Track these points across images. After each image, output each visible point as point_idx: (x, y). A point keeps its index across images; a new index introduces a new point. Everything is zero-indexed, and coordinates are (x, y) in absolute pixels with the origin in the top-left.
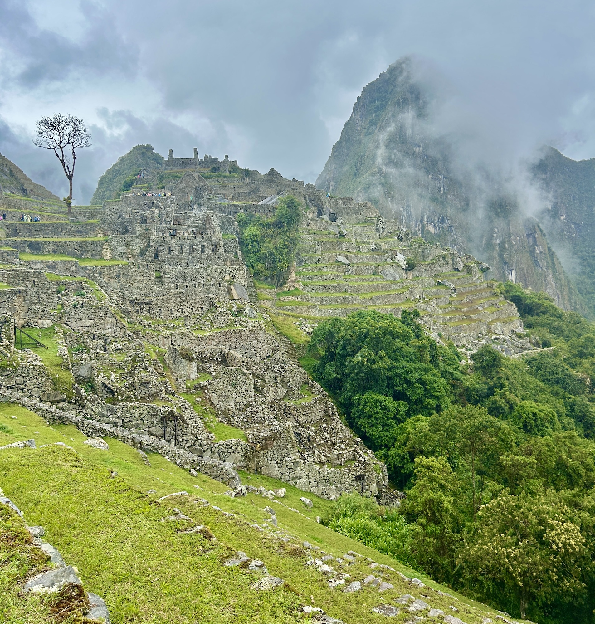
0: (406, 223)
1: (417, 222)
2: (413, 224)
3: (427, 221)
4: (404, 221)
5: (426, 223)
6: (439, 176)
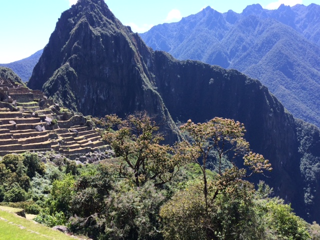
1: (94, 93)
3: (100, 93)
4: (86, 93)
6: (106, 68)
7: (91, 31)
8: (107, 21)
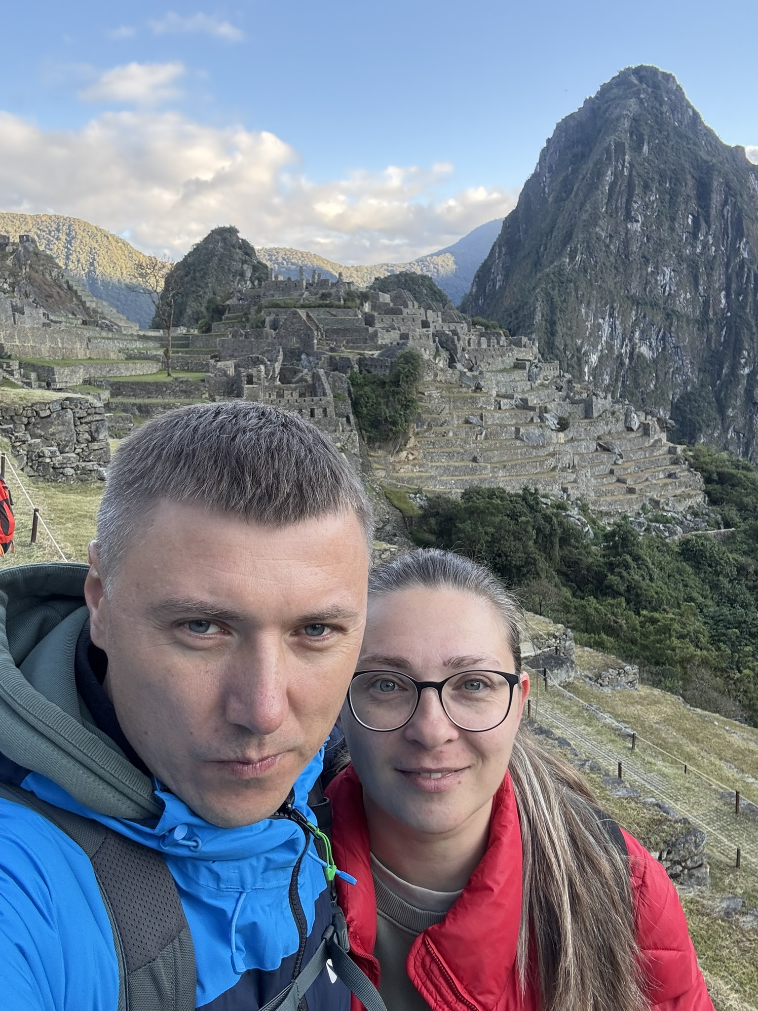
0: (606, 342)
1: (624, 340)
2: (617, 343)
3: (640, 339)
4: (604, 339)
5: (637, 341)
6: (665, 269)
7: (632, 167)
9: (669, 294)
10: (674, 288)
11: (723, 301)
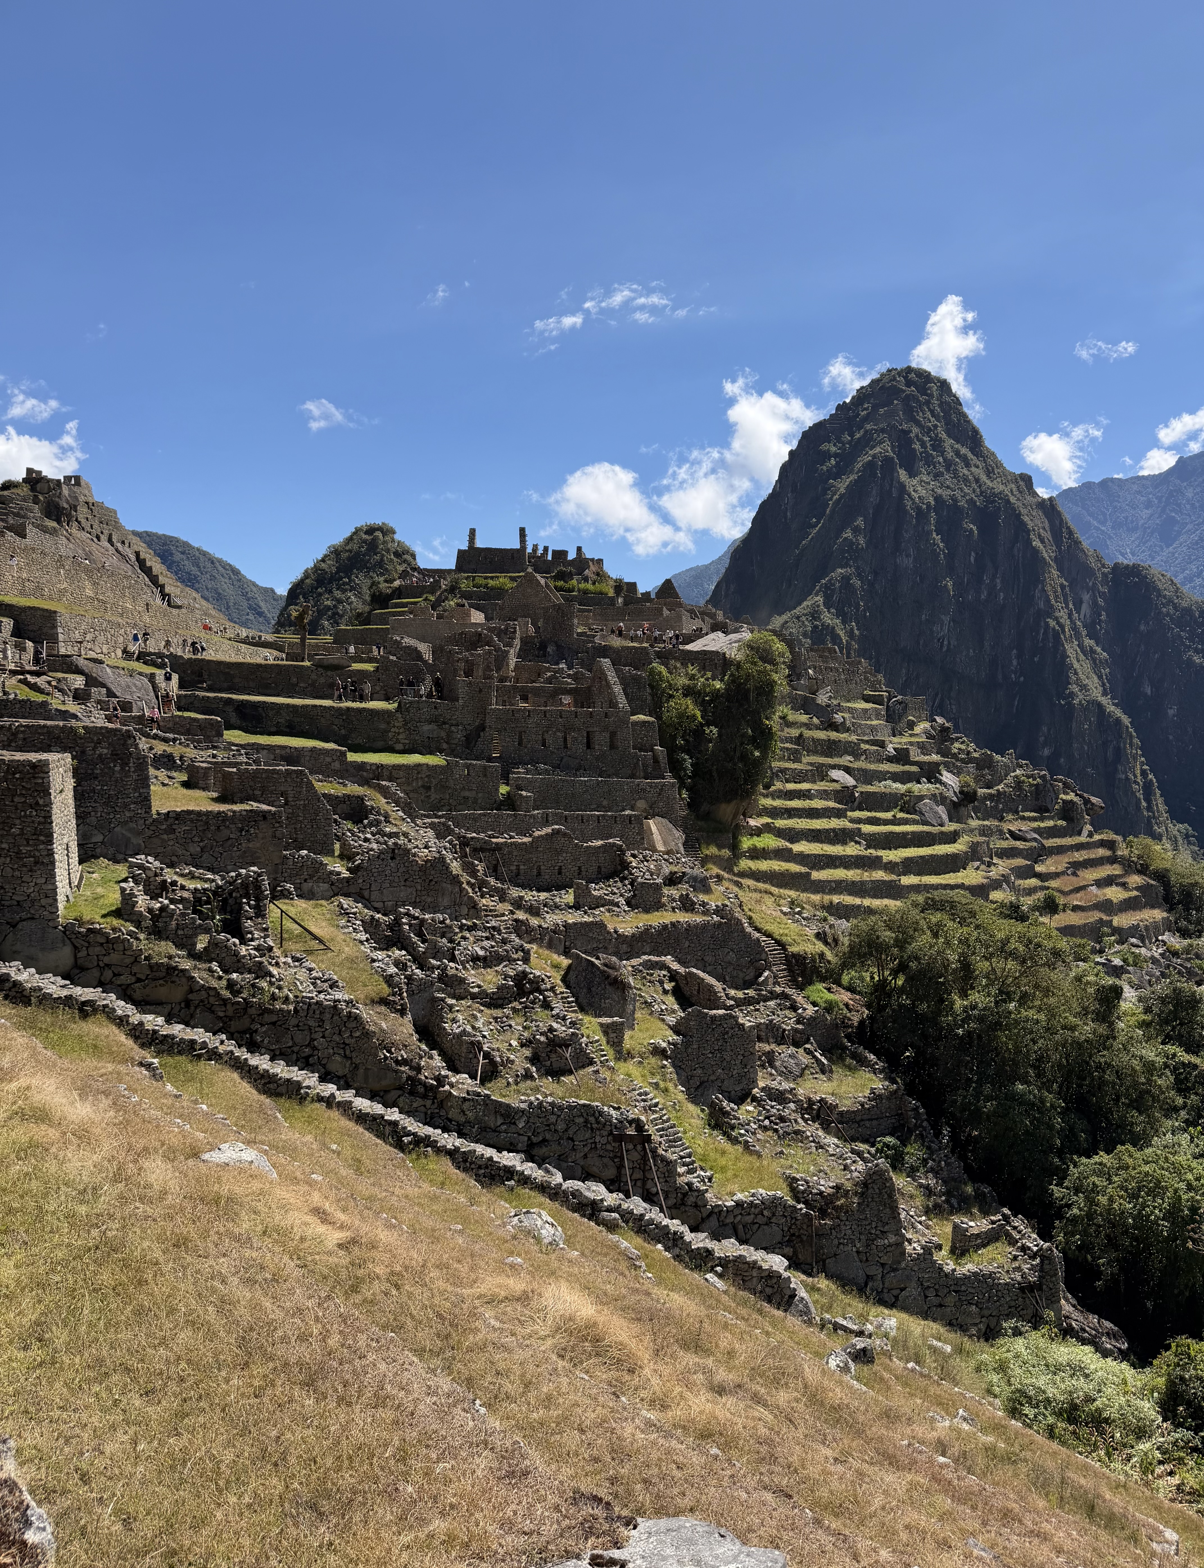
6: (943, 617)
7: (902, 487)
8: (957, 453)
9: (948, 649)
10: (953, 642)
11: (1015, 662)
